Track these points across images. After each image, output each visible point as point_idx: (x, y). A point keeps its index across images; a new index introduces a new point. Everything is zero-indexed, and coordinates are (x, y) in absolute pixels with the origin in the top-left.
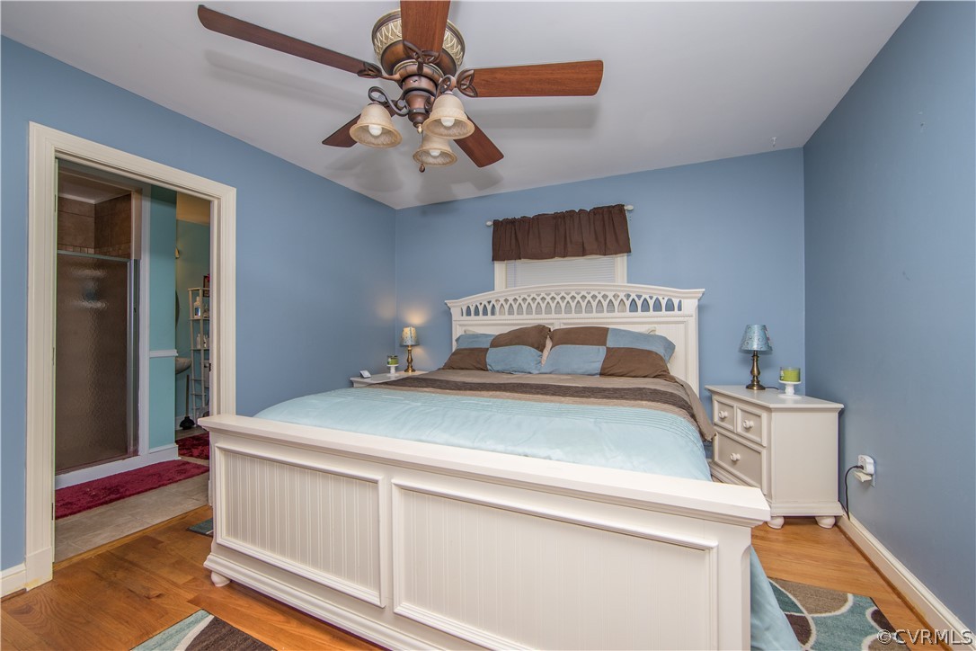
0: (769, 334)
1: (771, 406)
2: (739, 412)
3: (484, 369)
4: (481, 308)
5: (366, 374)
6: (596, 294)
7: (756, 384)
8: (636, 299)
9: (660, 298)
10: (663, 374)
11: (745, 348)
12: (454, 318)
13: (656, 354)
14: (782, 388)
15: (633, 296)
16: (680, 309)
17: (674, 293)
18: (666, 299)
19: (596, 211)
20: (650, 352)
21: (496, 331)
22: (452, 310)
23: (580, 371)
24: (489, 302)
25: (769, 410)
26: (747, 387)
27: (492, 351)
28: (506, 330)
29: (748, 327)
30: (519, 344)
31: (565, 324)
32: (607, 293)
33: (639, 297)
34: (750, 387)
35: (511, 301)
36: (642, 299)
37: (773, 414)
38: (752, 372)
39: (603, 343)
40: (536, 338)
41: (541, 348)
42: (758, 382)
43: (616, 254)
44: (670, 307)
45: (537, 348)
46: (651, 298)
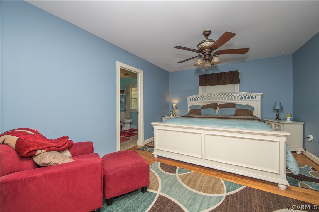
0: (282, 105)
1: (284, 123)
2: (274, 125)
3: (200, 114)
4: (196, 99)
5: (166, 116)
6: (231, 94)
7: (278, 118)
8: (242, 96)
9: (250, 96)
10: (252, 115)
11: (275, 109)
12: (188, 101)
13: (250, 110)
14: (286, 119)
15: (242, 95)
16: (255, 98)
17: (254, 94)
18: (251, 96)
19: (229, 72)
20: (248, 110)
21: (202, 105)
22: (188, 99)
23: (228, 115)
24: (199, 97)
25: (283, 124)
26: (275, 119)
27: (202, 110)
28: (205, 104)
29: (276, 103)
30: (210, 108)
31: (221, 103)
32: (234, 94)
33: (243, 95)
34: (276, 119)
35: (205, 97)
36: (244, 96)
37: (284, 125)
38: (277, 115)
39: (235, 108)
40: (214, 106)
41: (216, 109)
42: (279, 118)
43: (235, 84)
44: (252, 98)
45: (215, 109)
46: (247, 96)
